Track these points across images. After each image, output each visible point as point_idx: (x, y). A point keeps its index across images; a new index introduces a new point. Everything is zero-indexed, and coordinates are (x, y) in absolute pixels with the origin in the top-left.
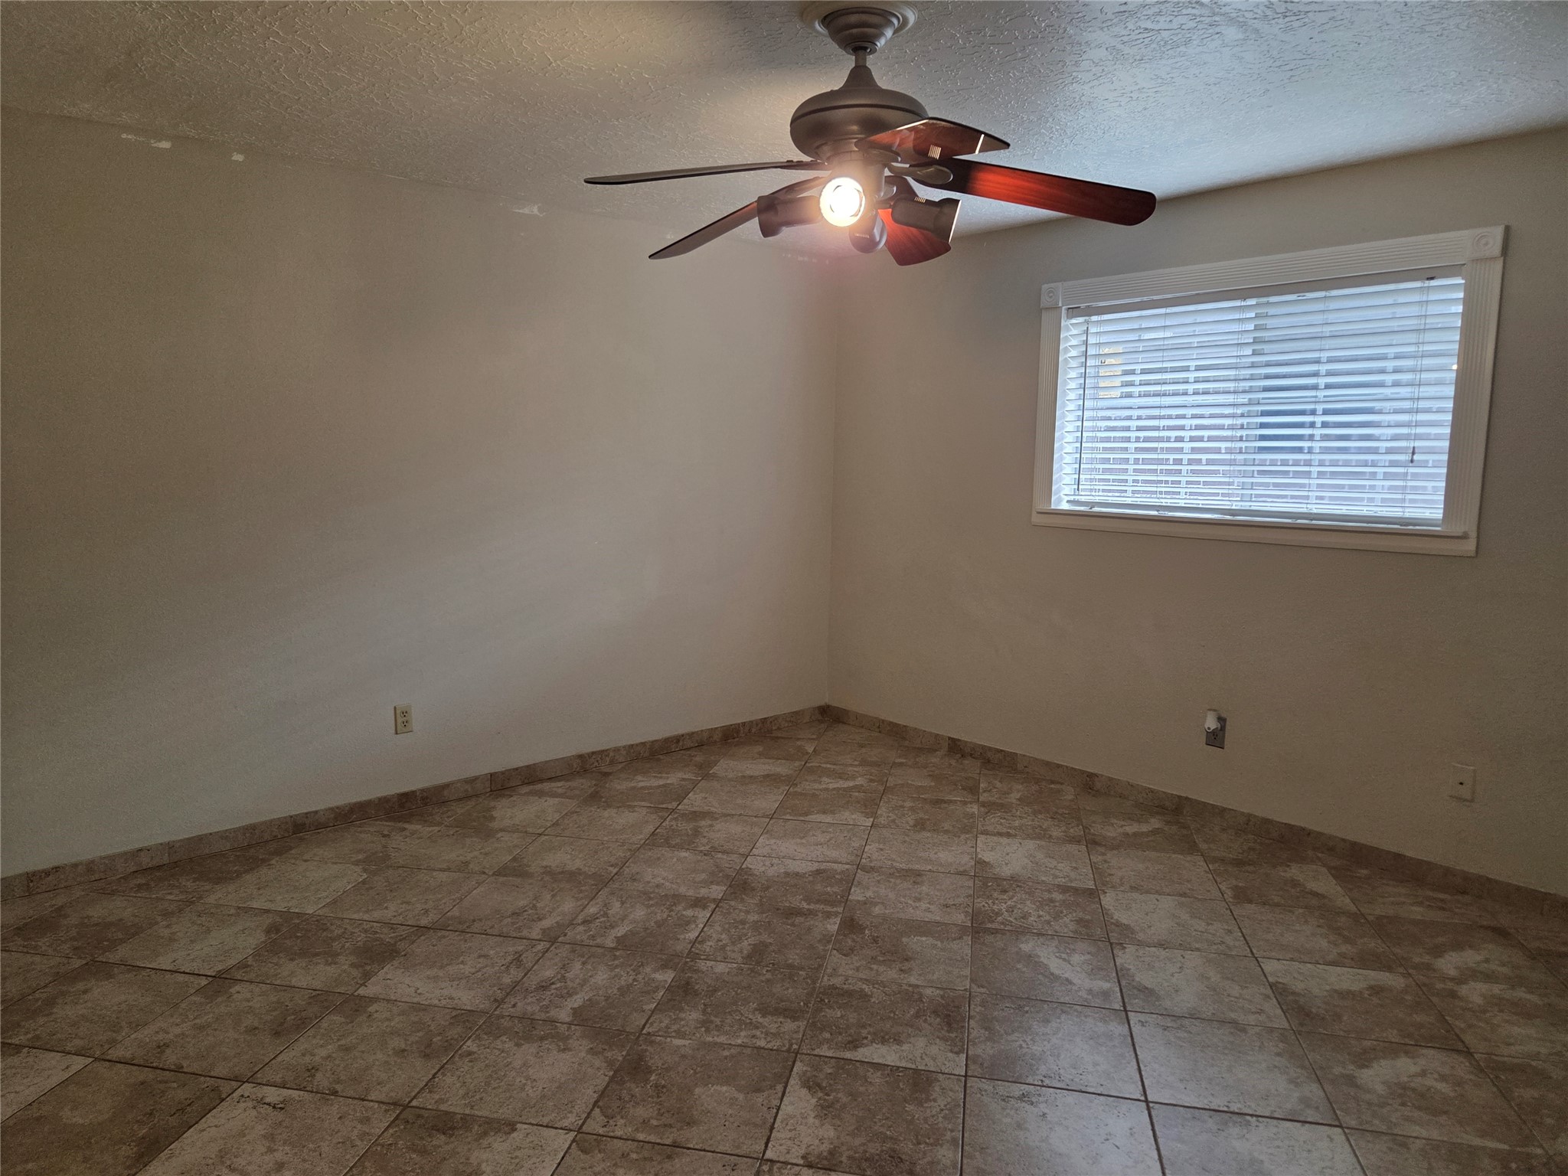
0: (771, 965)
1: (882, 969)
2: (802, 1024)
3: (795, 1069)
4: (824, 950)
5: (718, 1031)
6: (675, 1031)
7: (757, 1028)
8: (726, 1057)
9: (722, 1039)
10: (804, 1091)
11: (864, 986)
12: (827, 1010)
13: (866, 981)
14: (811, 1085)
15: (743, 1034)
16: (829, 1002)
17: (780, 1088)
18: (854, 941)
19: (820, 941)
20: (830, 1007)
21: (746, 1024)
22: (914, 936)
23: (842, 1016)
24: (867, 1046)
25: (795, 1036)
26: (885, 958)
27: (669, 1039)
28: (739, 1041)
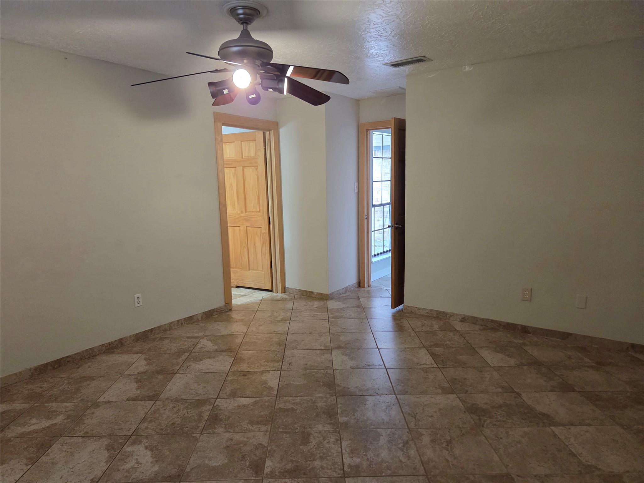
0: (297, 432)
1: (242, 439)
2: (277, 407)
3: (276, 392)
4: (271, 445)
5: (308, 400)
6: (324, 398)
7: (293, 403)
8: (301, 392)
9: (305, 398)
10: (272, 386)
11: (251, 428)
12: (267, 414)
13: (250, 431)
14: (270, 388)
15: (298, 401)
16: (267, 417)
17: (280, 386)
18: (255, 455)
19: (275, 451)
20: (266, 415)
21: (298, 404)
22: (220, 465)
23: (261, 412)
24: (251, 403)
25: (279, 402)
26: (239, 445)
27: (324, 395)
28: (299, 398)
